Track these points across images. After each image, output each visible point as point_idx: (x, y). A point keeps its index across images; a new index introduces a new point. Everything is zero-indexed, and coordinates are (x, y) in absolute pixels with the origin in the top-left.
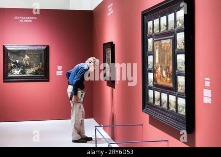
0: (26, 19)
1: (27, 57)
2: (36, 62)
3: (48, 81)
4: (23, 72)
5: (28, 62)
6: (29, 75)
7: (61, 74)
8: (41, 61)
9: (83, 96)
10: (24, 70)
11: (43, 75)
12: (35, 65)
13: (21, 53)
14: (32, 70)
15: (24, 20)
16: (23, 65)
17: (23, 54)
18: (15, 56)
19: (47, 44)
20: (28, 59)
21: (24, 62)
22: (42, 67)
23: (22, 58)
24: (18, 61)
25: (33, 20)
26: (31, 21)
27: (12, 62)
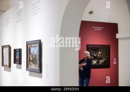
0: (98, 29)
1: (100, 52)
2: (104, 56)
4: (98, 62)
5: (100, 56)
6: (101, 64)
7: (116, 63)
10: (98, 61)
12: (104, 58)
13: (97, 50)
14: (103, 61)
15: (97, 29)
16: (98, 58)
18: (94, 52)
19: (109, 44)
20: (100, 54)
21: (98, 56)
23: (97, 53)
24: (95, 55)
25: (102, 29)
26: (101, 30)
27: (92, 56)
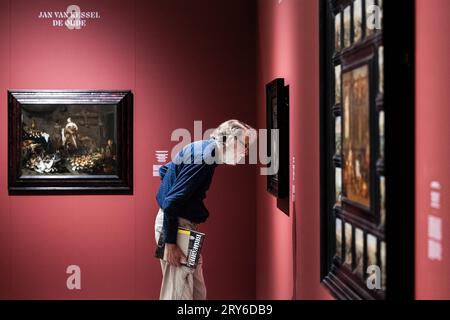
1: (71, 124)
3: (130, 192)
4: (60, 167)
5: (74, 138)
6: (77, 175)
8: (110, 137)
9: (196, 247)
10: (63, 161)
11: (117, 175)
12: (92, 147)
13: (56, 115)
14: (85, 161)
16: (62, 148)
17: (60, 116)
18: (40, 121)
19: (125, 88)
20: (74, 130)
21: (64, 139)
22: (112, 153)
23: (57, 127)
24: (46, 136)
27: (32, 138)
